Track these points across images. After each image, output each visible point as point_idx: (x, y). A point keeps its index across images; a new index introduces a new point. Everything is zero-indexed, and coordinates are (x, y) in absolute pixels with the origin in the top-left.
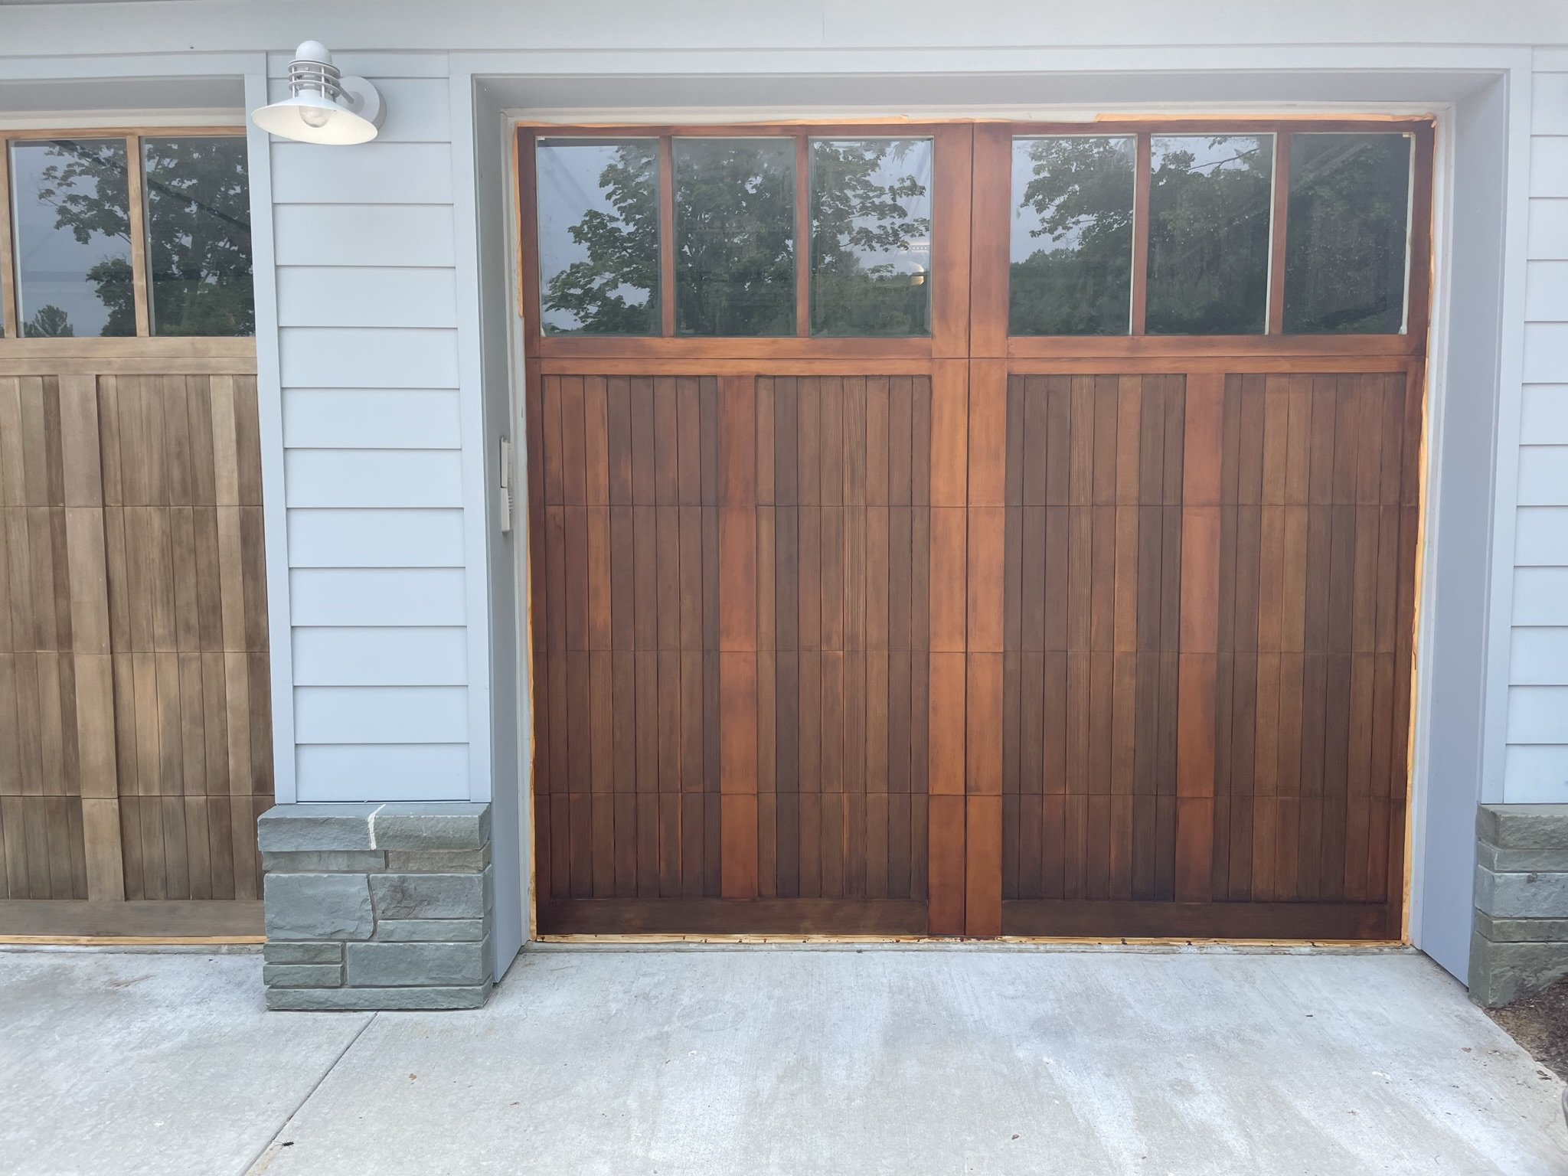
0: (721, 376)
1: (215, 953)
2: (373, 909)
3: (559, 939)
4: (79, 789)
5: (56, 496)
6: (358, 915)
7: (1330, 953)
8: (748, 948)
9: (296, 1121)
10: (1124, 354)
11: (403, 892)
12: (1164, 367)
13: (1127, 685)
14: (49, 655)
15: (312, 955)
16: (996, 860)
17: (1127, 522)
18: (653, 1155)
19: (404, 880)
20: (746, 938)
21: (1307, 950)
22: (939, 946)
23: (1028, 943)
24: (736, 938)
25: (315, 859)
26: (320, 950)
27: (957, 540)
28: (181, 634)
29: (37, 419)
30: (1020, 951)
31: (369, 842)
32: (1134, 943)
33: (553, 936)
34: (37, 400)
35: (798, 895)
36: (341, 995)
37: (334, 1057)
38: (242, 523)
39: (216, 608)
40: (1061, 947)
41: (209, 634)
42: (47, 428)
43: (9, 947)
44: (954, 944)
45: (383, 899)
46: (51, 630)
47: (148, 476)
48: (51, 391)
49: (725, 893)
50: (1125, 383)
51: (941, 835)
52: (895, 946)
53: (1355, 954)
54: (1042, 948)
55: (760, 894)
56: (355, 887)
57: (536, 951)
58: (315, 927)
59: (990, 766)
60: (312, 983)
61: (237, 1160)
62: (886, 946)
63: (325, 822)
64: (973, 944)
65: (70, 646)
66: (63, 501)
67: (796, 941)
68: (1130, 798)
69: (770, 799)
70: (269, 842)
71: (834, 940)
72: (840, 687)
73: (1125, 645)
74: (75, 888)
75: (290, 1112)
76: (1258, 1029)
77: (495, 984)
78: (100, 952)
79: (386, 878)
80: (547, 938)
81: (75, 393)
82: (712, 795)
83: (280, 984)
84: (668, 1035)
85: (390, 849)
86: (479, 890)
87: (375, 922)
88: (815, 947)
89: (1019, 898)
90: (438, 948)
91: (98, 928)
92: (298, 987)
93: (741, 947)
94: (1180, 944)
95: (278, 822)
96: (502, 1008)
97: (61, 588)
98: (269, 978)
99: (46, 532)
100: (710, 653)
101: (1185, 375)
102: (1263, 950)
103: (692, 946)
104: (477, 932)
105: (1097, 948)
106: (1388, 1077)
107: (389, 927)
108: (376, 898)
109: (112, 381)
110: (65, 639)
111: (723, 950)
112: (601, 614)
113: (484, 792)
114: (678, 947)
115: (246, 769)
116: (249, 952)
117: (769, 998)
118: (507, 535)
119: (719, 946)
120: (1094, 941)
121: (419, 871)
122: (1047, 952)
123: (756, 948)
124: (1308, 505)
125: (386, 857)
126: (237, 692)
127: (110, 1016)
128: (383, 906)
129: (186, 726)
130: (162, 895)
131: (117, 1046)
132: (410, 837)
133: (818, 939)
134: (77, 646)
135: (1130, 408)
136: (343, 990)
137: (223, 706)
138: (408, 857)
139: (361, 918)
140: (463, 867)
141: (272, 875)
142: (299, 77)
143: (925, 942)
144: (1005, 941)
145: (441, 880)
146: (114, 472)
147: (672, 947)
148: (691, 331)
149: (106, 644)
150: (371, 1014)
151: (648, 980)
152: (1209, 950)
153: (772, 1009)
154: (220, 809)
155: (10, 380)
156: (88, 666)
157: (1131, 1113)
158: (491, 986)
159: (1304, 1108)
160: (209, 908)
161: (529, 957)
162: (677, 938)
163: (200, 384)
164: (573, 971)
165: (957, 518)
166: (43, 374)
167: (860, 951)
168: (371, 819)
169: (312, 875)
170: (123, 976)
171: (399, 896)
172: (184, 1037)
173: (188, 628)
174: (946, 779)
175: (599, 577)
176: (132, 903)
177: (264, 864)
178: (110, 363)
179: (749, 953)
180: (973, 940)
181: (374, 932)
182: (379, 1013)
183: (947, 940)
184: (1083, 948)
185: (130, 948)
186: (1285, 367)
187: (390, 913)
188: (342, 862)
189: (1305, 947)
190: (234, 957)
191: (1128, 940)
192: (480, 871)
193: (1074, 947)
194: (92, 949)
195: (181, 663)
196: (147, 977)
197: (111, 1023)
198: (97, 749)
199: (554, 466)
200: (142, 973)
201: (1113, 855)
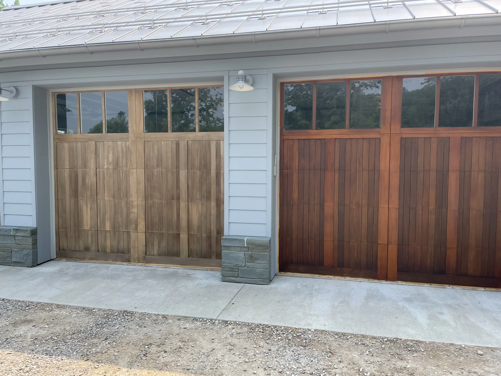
0: (326, 139)
1: (207, 270)
2: (245, 260)
3: (284, 273)
4: (180, 232)
5: (178, 167)
6: (242, 261)
7: (489, 291)
8: (330, 279)
9: (234, 300)
10: (433, 132)
11: (252, 257)
12: (444, 135)
13: (433, 218)
14: (175, 202)
15: (232, 270)
16: (396, 262)
17: (433, 175)
18: (311, 313)
19: (252, 254)
20: (329, 276)
21: (483, 290)
22: (380, 282)
23: (404, 283)
24: (327, 276)
25: (233, 248)
26: (233, 269)
27: (387, 179)
28: (202, 198)
29: (174, 150)
30: (402, 285)
31: (245, 244)
32: (434, 285)
33: (283, 273)
34: (174, 146)
35: (343, 267)
36: (238, 279)
37: (238, 291)
38: (216, 173)
39: (210, 192)
40: (413, 285)
41: (208, 198)
42: (176, 152)
43: (163, 267)
44: (384, 282)
45: (247, 258)
46: (175, 196)
47: (197, 163)
48: (178, 144)
49: (324, 265)
50: (433, 139)
51: (381, 253)
52: (368, 281)
53: (496, 291)
54: (408, 284)
55: (333, 266)
56: (241, 255)
57: (279, 275)
58: (232, 263)
59: (394, 237)
60: (232, 276)
61: (223, 306)
62: (366, 281)
63: (236, 240)
64: (389, 282)
65: (179, 200)
66: (179, 168)
67: (343, 278)
68: (433, 247)
69: (336, 242)
70: (223, 243)
71: (352, 279)
72: (355, 215)
73: (432, 207)
74: (177, 254)
75: (232, 299)
76: (465, 304)
77: (271, 281)
78: (183, 269)
79: (248, 253)
80: (281, 272)
81: (182, 145)
82: (321, 241)
83: (225, 276)
84: (312, 293)
85: (249, 246)
86: (268, 257)
87: (245, 263)
88: (347, 280)
89: (402, 271)
90: (259, 270)
91: (182, 263)
92: (228, 276)
93: (328, 278)
94: (447, 286)
95: (226, 239)
96: (273, 285)
97: (178, 187)
98: (222, 274)
99: (175, 175)
100: (322, 206)
101: (450, 137)
102: (470, 289)
103: (316, 277)
104: (268, 267)
105: (423, 285)
106: (497, 316)
107: (249, 264)
108: (246, 258)
109: (190, 142)
110: (178, 198)
111: (324, 279)
112: (295, 196)
113: (269, 235)
114: (313, 277)
115: (215, 229)
116: (215, 271)
117: (336, 289)
118: (275, 176)
119: (323, 278)
120: (423, 284)
121: (255, 252)
122: (409, 285)
123: (333, 279)
124: (485, 171)
125: (248, 248)
126: (214, 211)
127: (189, 280)
128: (247, 259)
129: (203, 218)
130: (196, 257)
131: (192, 285)
132: (254, 244)
133: (348, 278)
134: (181, 200)
135: (434, 146)
136: (238, 278)
137: (211, 214)
138: (253, 249)
139: (242, 262)
140: (265, 252)
141: (224, 251)
142: (239, 78)
143: (376, 281)
144: (398, 282)
145: (260, 254)
146: (190, 162)
147: (311, 277)
148: (319, 128)
149: (187, 200)
150: (244, 284)
151: (306, 283)
152: (455, 288)
153: (337, 291)
154: (209, 238)
155: (169, 142)
156: (183, 204)
157: (427, 317)
158: (270, 281)
159: (472, 319)
160: (206, 260)
161: (277, 276)
162: (313, 275)
163: (209, 142)
164: (288, 280)
165: (387, 174)
166: (176, 140)
167: (360, 282)
168: (245, 239)
169: (232, 251)
170: (189, 273)
171: (251, 257)
172: (206, 285)
173: (204, 197)
174: (382, 239)
175: (295, 187)
176: (190, 258)
177: (222, 248)
178: (190, 138)
179: (330, 280)
180: (389, 281)
181: (245, 265)
182: (246, 284)
183: (382, 281)
184: (419, 285)
185: (189, 268)
186: (478, 135)
187: (249, 261)
188: (239, 249)
189: (482, 289)
190: (211, 271)
191: (432, 284)
192: (269, 253)
193: (417, 285)
194: (181, 268)
195: (202, 204)
196: (194, 274)
197: (189, 281)
198: (184, 223)
199: (286, 160)
200: (193, 273)
201: (428, 261)
